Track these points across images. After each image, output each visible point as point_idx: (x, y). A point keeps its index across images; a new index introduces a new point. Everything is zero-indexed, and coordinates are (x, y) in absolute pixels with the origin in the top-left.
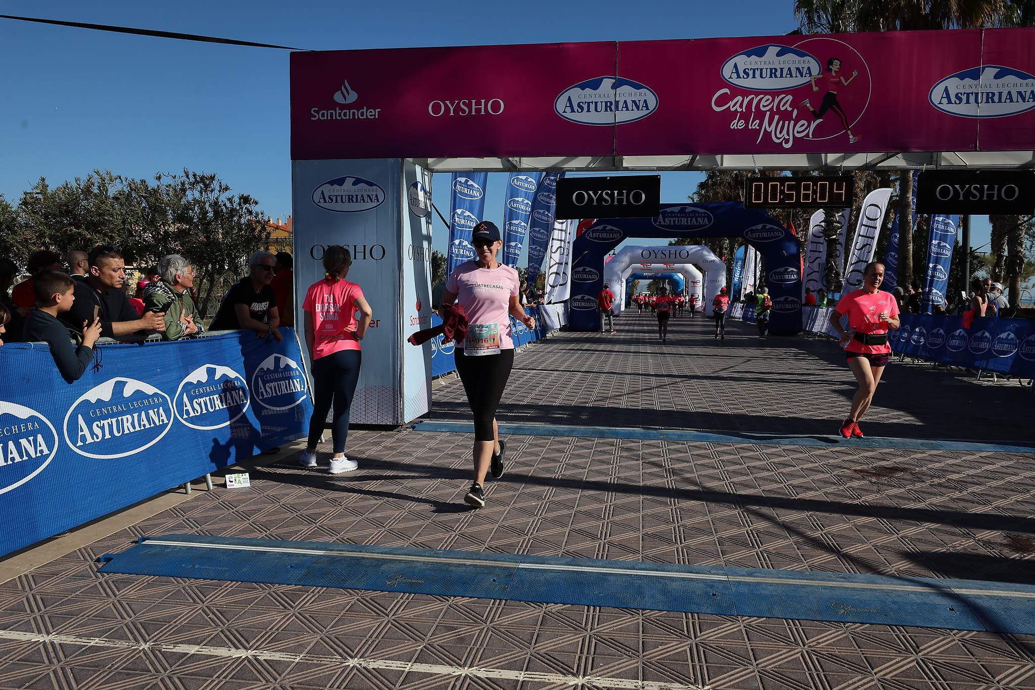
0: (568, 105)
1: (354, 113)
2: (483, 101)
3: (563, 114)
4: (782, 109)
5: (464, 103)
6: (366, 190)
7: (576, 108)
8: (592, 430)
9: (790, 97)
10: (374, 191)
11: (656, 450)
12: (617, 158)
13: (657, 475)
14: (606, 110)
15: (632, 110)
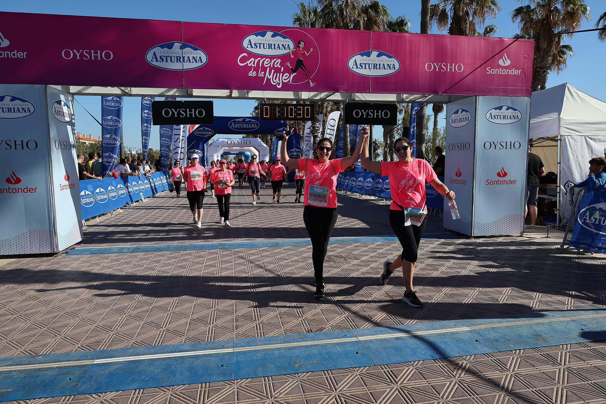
0: (154, 57)
1: (8, 54)
2: (99, 52)
3: (151, 62)
4: (276, 66)
5: (86, 52)
6: (20, 105)
7: (159, 59)
9: (279, 60)
10: (26, 105)
11: (215, 256)
13: (211, 273)
14: (177, 62)
15: (193, 62)
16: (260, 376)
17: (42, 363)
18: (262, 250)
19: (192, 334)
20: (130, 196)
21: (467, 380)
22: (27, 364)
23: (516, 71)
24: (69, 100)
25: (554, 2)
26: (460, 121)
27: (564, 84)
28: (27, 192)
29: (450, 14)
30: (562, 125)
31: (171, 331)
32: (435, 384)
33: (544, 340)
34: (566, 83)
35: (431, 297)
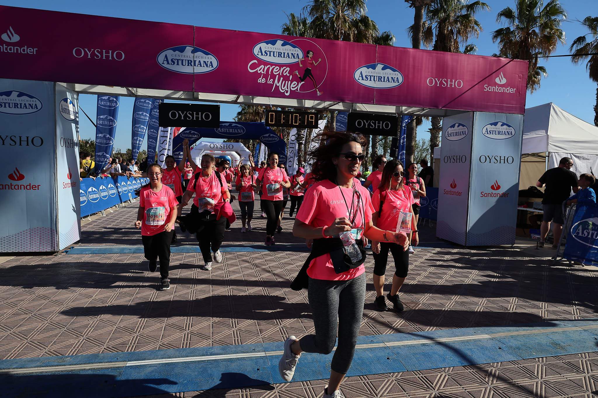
0: (165, 59)
1: (17, 49)
2: (110, 51)
3: (163, 65)
4: (285, 74)
5: (97, 51)
6: (27, 101)
7: (170, 62)
8: (182, 248)
9: (288, 69)
10: (33, 102)
12: (195, 93)
13: (220, 276)
14: (188, 65)
15: (204, 66)
16: (298, 380)
17: (73, 365)
18: (264, 255)
19: (217, 337)
20: (119, 195)
21: (500, 387)
22: (57, 366)
23: (512, 90)
24: (74, 98)
25: (533, 26)
26: (456, 135)
27: (549, 104)
28: (30, 189)
29: (435, 32)
30: (550, 143)
31: (195, 334)
32: (471, 390)
33: (563, 348)
34: (551, 103)
35: (443, 305)
